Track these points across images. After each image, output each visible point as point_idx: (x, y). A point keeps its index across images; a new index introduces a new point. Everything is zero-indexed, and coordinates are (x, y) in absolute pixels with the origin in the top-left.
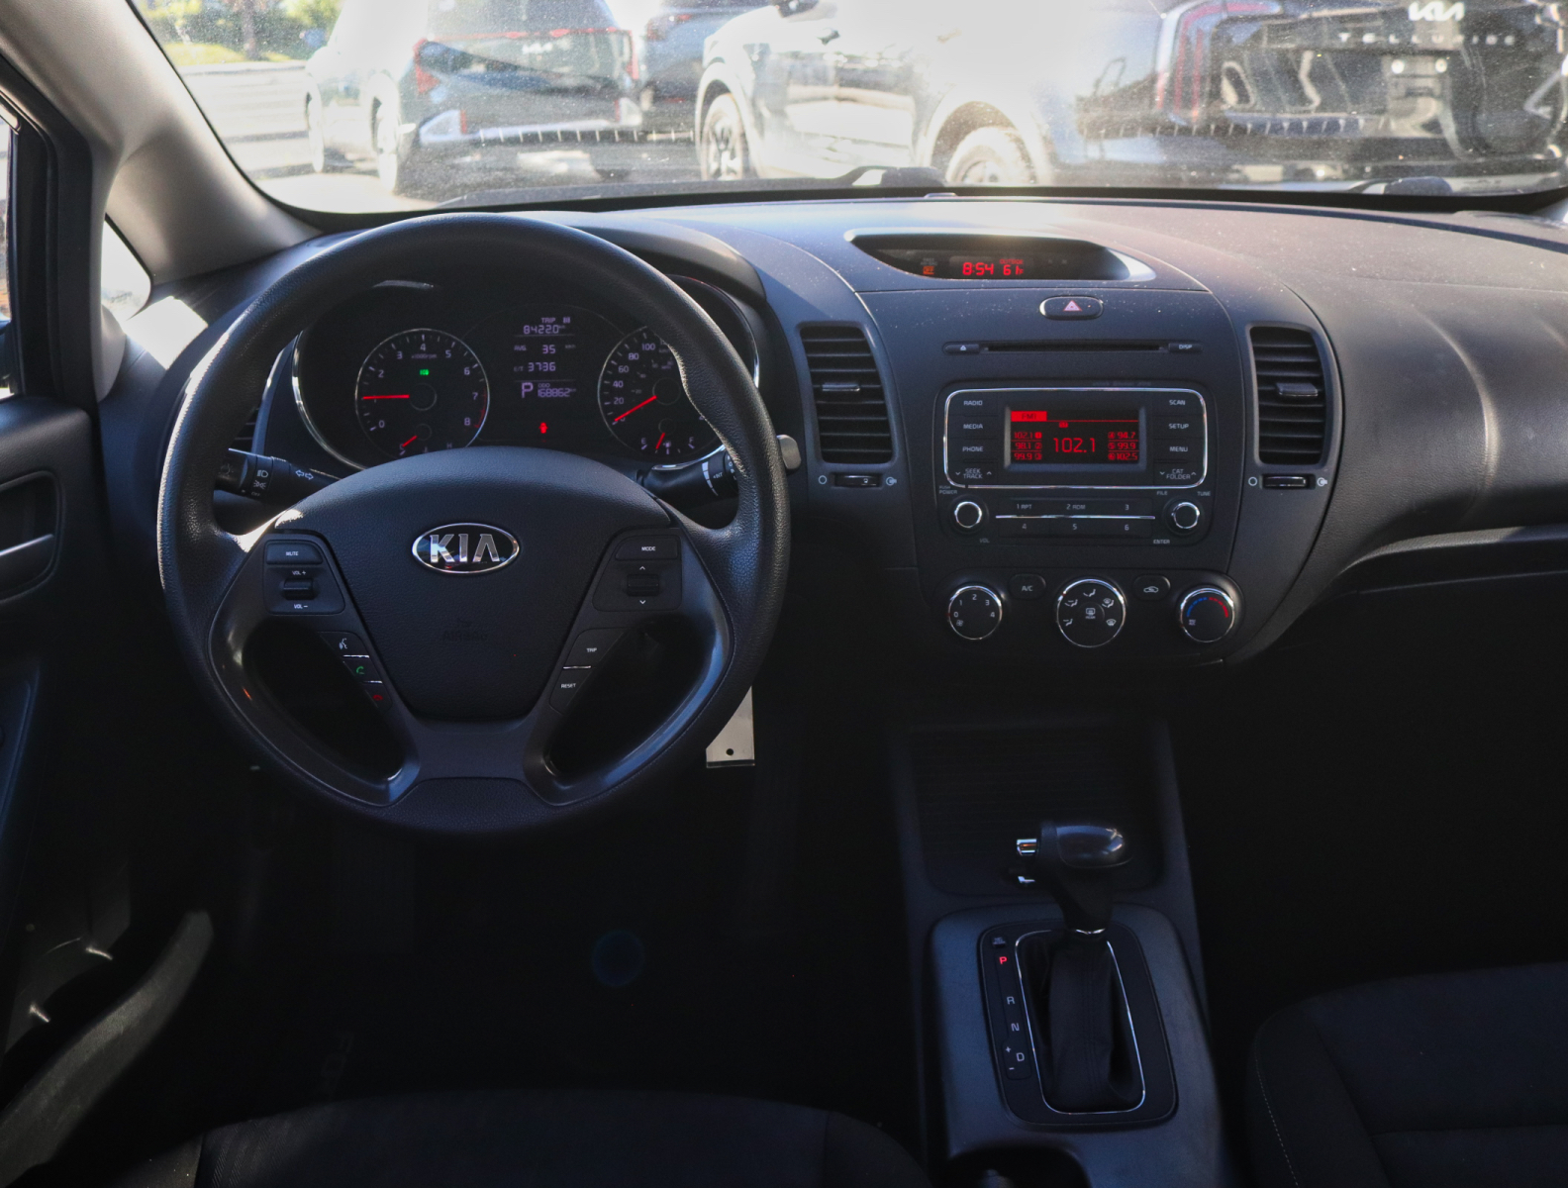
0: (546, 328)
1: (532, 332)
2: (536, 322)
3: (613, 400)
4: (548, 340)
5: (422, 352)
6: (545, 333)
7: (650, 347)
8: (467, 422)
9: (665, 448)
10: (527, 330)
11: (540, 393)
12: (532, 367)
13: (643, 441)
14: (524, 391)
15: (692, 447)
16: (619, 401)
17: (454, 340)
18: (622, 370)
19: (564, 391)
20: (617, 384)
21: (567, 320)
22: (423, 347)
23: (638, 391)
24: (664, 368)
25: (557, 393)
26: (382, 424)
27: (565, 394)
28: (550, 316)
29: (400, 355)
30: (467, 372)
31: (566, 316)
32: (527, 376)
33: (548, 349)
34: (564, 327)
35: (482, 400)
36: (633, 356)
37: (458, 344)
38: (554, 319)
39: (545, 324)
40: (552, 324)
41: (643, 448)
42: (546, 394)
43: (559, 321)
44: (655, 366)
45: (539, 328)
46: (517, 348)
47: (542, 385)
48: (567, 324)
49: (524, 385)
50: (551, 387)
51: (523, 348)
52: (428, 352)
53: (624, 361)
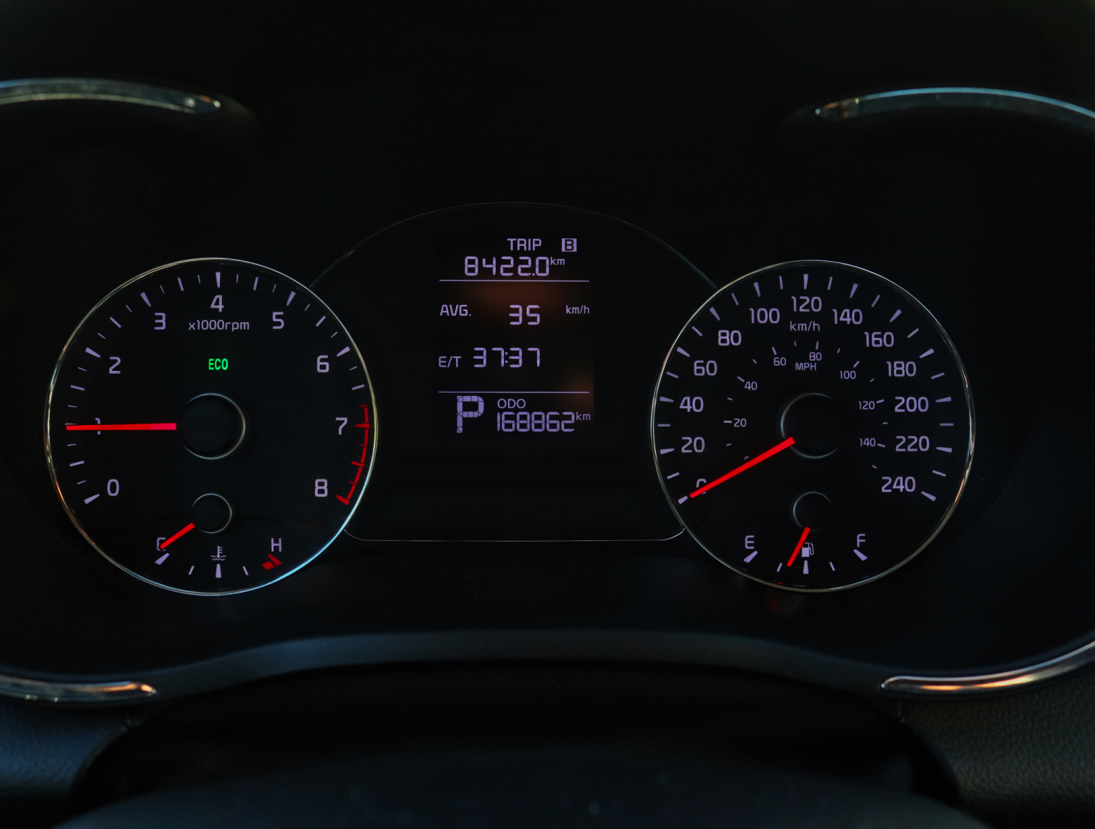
0: (518, 262)
1: (485, 273)
2: (494, 249)
3: (679, 444)
4: (526, 293)
5: (215, 315)
6: (516, 276)
7: (768, 316)
8: (321, 489)
9: (800, 560)
10: (471, 265)
11: (501, 422)
12: (482, 359)
13: (748, 541)
14: (461, 415)
15: (863, 557)
16: (693, 444)
17: (293, 287)
18: (703, 369)
19: (561, 418)
20: (689, 404)
21: (569, 245)
22: (218, 304)
23: (741, 423)
24: (800, 366)
25: (544, 422)
26: (113, 488)
27: (561, 426)
28: (528, 235)
29: (162, 322)
30: (322, 365)
31: (569, 236)
32: (467, 379)
33: (524, 313)
34: (562, 261)
35: (358, 435)
36: (727, 338)
37: (302, 296)
38: (536, 243)
39: (516, 254)
40: (533, 255)
41: (748, 559)
42: (516, 426)
43: (551, 248)
44: (779, 362)
45: (500, 263)
46: (445, 310)
47: (507, 403)
48: (567, 255)
49: (461, 400)
50: (530, 409)
51: (462, 311)
52: (226, 315)
53: (704, 347)
